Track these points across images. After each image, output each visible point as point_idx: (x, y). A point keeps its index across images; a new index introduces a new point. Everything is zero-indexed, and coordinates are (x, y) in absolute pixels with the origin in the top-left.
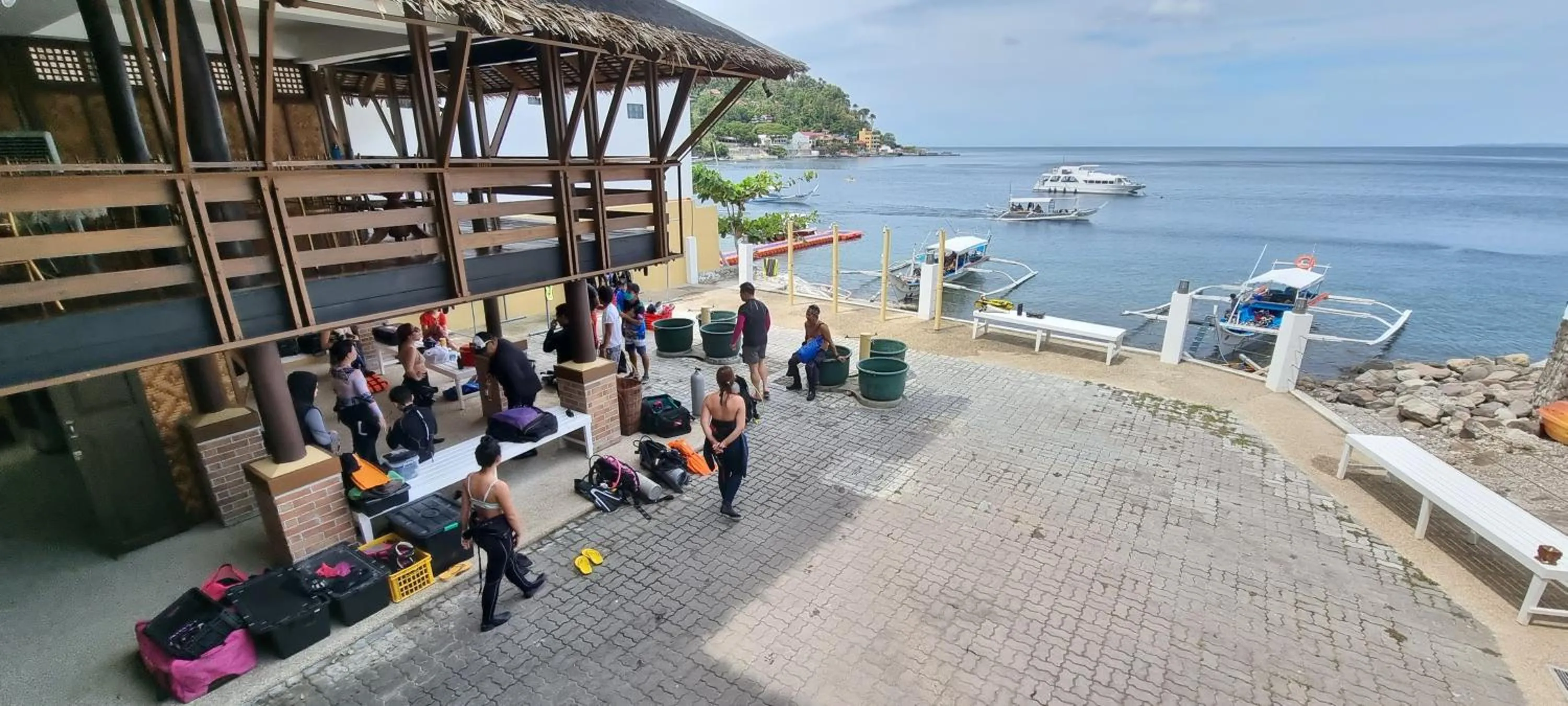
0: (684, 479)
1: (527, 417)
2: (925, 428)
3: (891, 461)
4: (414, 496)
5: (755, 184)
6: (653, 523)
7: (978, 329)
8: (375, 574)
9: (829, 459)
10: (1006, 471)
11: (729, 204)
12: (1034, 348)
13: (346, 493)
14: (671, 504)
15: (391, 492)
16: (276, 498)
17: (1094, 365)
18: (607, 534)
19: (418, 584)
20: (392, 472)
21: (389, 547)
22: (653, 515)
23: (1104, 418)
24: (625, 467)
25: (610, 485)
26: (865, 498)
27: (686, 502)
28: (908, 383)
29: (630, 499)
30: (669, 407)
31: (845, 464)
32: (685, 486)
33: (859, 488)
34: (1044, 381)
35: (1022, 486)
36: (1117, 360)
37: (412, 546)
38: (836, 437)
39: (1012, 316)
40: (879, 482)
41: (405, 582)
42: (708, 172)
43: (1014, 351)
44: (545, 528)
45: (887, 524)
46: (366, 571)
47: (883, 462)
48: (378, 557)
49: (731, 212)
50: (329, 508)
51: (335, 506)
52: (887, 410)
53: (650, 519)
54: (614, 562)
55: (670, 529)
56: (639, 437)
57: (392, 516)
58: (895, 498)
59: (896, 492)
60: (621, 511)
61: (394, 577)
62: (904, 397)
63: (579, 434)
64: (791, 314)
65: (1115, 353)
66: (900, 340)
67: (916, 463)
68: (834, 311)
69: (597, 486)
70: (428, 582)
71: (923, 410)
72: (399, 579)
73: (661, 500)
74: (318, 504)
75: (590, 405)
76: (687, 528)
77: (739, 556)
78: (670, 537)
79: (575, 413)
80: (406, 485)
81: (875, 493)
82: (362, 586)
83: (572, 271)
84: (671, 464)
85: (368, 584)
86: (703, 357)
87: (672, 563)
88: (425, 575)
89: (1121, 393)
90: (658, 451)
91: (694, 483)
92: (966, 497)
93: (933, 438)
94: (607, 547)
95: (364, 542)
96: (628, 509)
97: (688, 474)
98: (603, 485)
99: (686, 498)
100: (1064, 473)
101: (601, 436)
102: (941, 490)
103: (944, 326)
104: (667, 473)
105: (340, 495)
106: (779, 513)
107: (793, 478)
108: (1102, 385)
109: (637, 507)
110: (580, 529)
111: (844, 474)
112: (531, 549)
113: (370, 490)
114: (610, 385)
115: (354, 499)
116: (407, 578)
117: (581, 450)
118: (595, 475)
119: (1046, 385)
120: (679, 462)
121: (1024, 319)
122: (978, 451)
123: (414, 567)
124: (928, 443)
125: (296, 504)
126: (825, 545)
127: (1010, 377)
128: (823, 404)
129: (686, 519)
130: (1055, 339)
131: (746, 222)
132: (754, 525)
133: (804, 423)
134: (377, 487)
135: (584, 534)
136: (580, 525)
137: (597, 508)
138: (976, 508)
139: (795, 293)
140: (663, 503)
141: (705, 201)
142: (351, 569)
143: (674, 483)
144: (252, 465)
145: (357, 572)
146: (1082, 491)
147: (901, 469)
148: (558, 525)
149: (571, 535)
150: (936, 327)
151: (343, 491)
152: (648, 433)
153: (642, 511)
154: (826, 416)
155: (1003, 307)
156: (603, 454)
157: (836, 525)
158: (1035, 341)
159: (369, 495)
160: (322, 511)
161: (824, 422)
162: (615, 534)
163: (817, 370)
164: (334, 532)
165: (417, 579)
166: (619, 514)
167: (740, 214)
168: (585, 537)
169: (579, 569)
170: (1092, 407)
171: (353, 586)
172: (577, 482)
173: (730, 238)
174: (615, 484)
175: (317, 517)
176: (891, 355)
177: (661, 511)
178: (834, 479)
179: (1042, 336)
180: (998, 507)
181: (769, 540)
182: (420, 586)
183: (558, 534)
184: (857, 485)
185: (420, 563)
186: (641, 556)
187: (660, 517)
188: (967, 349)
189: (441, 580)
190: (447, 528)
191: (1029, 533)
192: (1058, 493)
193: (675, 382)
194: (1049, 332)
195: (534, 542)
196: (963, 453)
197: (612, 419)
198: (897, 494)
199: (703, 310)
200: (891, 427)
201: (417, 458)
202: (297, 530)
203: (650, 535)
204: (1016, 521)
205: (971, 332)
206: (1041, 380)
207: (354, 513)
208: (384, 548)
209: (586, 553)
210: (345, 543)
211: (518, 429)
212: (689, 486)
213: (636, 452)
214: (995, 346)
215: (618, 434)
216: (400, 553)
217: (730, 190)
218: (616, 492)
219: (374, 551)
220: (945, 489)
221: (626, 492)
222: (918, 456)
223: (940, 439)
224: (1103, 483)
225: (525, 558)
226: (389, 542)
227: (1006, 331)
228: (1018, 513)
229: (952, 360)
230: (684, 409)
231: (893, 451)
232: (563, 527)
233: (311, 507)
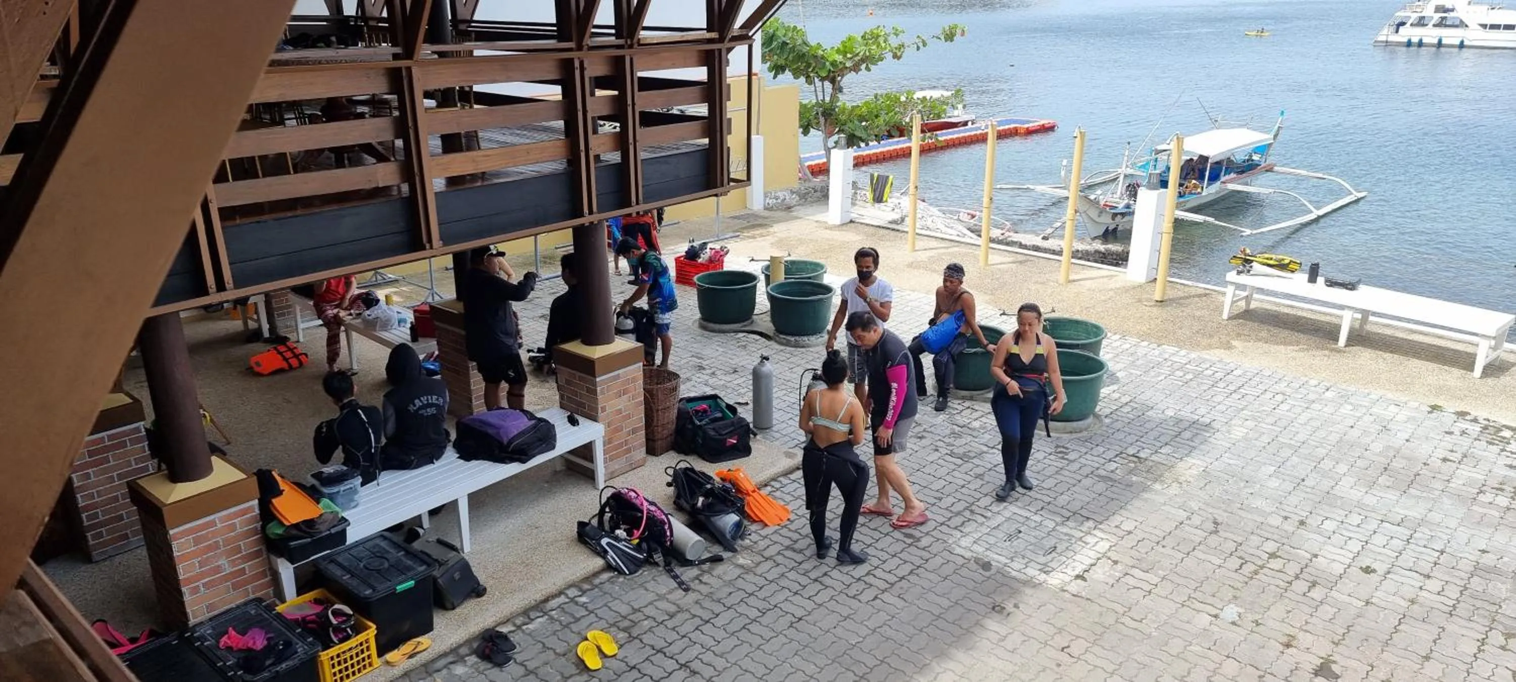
0: (739, 530)
1: (515, 425)
2: (1131, 472)
3: (1070, 524)
4: (353, 536)
5: (861, 50)
6: (692, 596)
7: (1233, 302)
8: (300, 648)
9: (967, 514)
10: (1273, 556)
11: (816, 80)
12: (1336, 340)
13: (263, 528)
14: (720, 569)
15: (324, 530)
16: (171, 532)
17: (1452, 376)
18: (624, 610)
19: (356, 668)
20: (325, 501)
21: (318, 609)
22: (692, 585)
23: (1465, 473)
24: (653, 508)
25: (630, 533)
26: (1025, 583)
27: (742, 566)
28: (1104, 391)
29: (658, 557)
30: (719, 415)
31: (993, 523)
32: (740, 542)
33: (1016, 565)
34: (1352, 400)
35: (1300, 586)
36: (1494, 369)
37: (351, 613)
38: (979, 476)
39: (1297, 283)
40: (1050, 557)
41: (339, 663)
42: (787, 29)
43: (1298, 344)
44: (535, 594)
45: (1060, 630)
46: (288, 644)
47: (1057, 524)
48: (303, 623)
49: (820, 98)
50: (238, 550)
51: (248, 545)
52: (1065, 436)
53: (686, 590)
54: (634, 655)
55: (718, 608)
56: (671, 461)
57: (323, 565)
58: (1076, 587)
59: (1078, 577)
60: (645, 573)
61: (325, 656)
62: (1097, 417)
63: (586, 451)
64: (910, 265)
65: (1493, 355)
66: (1093, 320)
67: (1115, 530)
68: (982, 263)
69: (611, 534)
70: (370, 665)
71: (1129, 439)
72: (332, 658)
73: (703, 562)
74: (227, 542)
75: (604, 409)
76: (742, 609)
77: (821, 661)
78: (719, 622)
79: (581, 419)
80: (344, 520)
81: (1043, 577)
82: (284, 666)
83: (586, 210)
84: (720, 507)
85: (290, 663)
86: (771, 334)
87: (720, 663)
88: (366, 654)
89: (1499, 430)
90: (701, 485)
91: (754, 537)
92: (1198, 595)
93: (1146, 489)
94: (625, 630)
95: (283, 601)
96: (654, 571)
97: (746, 522)
98: (621, 533)
99: (741, 561)
100: (1381, 568)
101: (618, 456)
102: (1155, 580)
103: (1171, 294)
104: (713, 519)
105: (254, 532)
106: (886, 597)
107: (909, 541)
108: (1462, 414)
109: (670, 571)
110: (583, 599)
111: (992, 540)
112: (515, 625)
113: (296, 526)
114: (634, 380)
115: (272, 537)
116: (342, 658)
117: (589, 476)
118: (607, 516)
119: (1355, 407)
120: (734, 504)
121: (1320, 290)
122: (1222, 516)
123: (352, 643)
124: (1136, 496)
125: (197, 541)
126: (960, 655)
127: (1288, 391)
128: (960, 419)
129: (742, 595)
130: (1375, 325)
131: (843, 110)
132: (845, 612)
133: (928, 450)
134: (304, 522)
135: (591, 607)
136: (584, 592)
137: (609, 567)
138: (1216, 616)
139: (918, 231)
140: (706, 566)
141: (780, 77)
142: (268, 639)
143: (724, 535)
144: (138, 481)
145: (277, 644)
146: (1413, 602)
147: (1089, 539)
148: (553, 589)
149: (572, 608)
150: (1158, 297)
151: (259, 525)
152: (686, 453)
153: (675, 577)
154: (963, 441)
155: (1282, 267)
156: (621, 484)
157: (977, 623)
158: (1338, 328)
159: (294, 532)
160: (229, 553)
161: (961, 451)
162: (635, 611)
163: (952, 366)
164: (246, 582)
165: (355, 660)
166: (640, 580)
167: (834, 97)
168: (592, 612)
169: (582, 661)
170: (1441, 453)
171: (270, 665)
172: (582, 525)
173: (816, 135)
174: (637, 533)
175: (223, 562)
176: (1076, 346)
177: (705, 578)
178: (976, 548)
179: (1354, 320)
180: (1257, 617)
181: (868, 640)
182: (359, 671)
183: (554, 603)
184: (1012, 559)
185: (361, 637)
186: (674, 649)
187: (702, 588)
188: (1211, 336)
189: (388, 663)
190: (400, 588)
191: (1310, 668)
192: (1367, 603)
193: (727, 373)
194: (1366, 313)
195: (519, 615)
196: (1196, 520)
197: (634, 431)
198: (1079, 581)
199: (773, 259)
200: (1075, 466)
201: (359, 480)
202: (198, 578)
203: (687, 616)
204: (1288, 646)
205: (1219, 309)
206: (1345, 397)
207: (273, 557)
208: (312, 611)
209: (595, 638)
210: (259, 600)
211: (500, 443)
212: (747, 542)
213: (669, 485)
214: (1264, 334)
215: (641, 453)
216: (334, 622)
217: (820, 60)
218: (639, 544)
219: (298, 615)
220: (1163, 578)
221: (654, 545)
222: (1117, 519)
223: (1156, 491)
224: (1453, 592)
225: (504, 637)
226: (317, 601)
227: (1284, 306)
228: (1291, 631)
229: (1182, 355)
230: (743, 420)
231: (1075, 506)
232: (560, 593)
233: (216, 546)
